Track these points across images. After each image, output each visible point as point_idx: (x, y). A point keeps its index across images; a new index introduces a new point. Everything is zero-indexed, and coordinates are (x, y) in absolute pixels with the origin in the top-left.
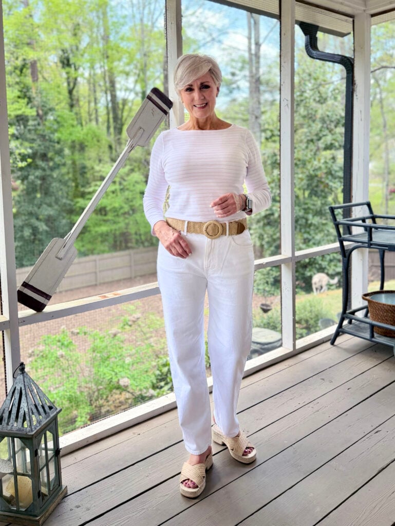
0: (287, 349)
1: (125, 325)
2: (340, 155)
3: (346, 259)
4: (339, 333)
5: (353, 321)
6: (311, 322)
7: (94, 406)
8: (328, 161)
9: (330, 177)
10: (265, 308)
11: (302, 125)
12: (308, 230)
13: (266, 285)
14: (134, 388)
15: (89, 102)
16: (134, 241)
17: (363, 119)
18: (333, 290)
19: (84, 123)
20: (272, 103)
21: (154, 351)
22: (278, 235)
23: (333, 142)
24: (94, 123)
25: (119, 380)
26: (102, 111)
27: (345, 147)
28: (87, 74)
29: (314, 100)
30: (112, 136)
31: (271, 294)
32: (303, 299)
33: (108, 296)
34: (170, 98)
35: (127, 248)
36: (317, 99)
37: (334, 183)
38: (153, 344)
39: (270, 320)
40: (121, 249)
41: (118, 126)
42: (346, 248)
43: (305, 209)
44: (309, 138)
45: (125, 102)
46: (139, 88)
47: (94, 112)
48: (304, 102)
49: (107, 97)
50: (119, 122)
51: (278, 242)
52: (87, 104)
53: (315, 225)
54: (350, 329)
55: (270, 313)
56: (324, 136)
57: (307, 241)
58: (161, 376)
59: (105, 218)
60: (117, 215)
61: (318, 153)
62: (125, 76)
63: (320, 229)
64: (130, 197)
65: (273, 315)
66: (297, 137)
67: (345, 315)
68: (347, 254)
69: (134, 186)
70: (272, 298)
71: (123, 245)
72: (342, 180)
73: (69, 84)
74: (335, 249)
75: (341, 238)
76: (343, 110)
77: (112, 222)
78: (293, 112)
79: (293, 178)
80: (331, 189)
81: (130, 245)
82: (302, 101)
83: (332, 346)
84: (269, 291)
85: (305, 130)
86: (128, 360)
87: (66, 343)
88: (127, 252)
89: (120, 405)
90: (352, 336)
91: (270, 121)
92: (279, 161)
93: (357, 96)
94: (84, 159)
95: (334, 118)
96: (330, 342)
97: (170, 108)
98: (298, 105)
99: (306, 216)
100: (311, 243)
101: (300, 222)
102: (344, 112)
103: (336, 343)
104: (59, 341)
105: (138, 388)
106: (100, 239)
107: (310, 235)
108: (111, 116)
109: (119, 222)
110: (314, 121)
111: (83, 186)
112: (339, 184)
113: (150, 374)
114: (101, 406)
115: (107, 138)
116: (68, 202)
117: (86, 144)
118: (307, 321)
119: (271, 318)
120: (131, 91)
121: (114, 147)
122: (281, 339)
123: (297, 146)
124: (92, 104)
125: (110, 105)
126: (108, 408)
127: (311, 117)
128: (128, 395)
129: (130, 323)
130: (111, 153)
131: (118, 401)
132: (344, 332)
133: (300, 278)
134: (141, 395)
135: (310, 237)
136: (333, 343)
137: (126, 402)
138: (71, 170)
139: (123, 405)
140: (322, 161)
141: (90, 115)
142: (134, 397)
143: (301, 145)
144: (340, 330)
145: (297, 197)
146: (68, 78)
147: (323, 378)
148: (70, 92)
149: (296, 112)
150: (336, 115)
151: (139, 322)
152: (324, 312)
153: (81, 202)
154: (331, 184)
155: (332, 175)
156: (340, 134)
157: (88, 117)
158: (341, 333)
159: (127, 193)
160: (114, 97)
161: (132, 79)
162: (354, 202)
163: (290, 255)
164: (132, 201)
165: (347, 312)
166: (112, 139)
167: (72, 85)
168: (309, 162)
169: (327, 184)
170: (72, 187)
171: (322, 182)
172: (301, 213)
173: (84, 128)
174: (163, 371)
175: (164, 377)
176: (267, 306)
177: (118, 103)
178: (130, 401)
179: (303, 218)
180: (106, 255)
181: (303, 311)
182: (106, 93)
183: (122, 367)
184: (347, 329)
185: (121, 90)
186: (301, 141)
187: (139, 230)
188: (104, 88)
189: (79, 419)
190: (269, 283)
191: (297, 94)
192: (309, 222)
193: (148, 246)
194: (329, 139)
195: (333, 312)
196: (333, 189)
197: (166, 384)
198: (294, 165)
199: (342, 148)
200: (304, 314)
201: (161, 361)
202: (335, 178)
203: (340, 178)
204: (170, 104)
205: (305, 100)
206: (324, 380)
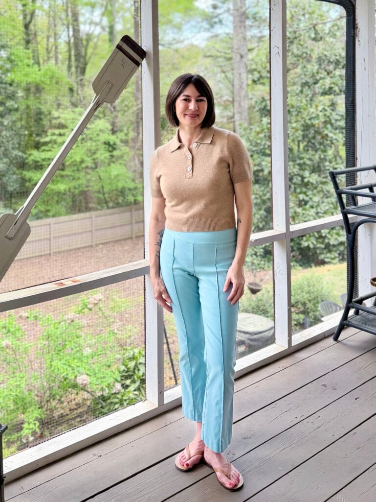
0: (280, 346)
1: (84, 308)
2: (341, 101)
3: (351, 236)
5: (360, 311)
6: (309, 305)
7: (44, 409)
8: (326, 108)
9: (329, 126)
10: (254, 288)
11: (295, 65)
12: (304, 190)
13: (254, 257)
14: (95, 387)
15: (48, 37)
16: (95, 200)
17: (367, 69)
18: (334, 264)
19: (41, 61)
20: (260, 39)
21: (117, 339)
22: (268, 195)
23: (332, 86)
24: (53, 61)
25: (76, 377)
26: (63, 47)
27: (346, 93)
28: (46, 7)
29: (309, 37)
30: (74, 77)
31: (261, 268)
32: (301, 275)
33: (66, 283)
34: (143, 47)
35: (88, 209)
36: (313, 36)
37: (335, 134)
38: (116, 331)
39: (260, 302)
40: (80, 211)
41: (81, 65)
42: (350, 222)
43: (299, 165)
44: (304, 81)
45: (89, 37)
46: (105, 22)
47: (54, 49)
48: (298, 39)
49: (68, 31)
50: (82, 60)
51: (269, 204)
52: (45, 40)
53: (312, 184)
54: (357, 321)
55: (259, 294)
56: (321, 78)
57: (303, 203)
58: (127, 372)
59: (64, 173)
60: (78, 170)
61: (314, 99)
62: (89, 8)
63: (319, 189)
64: (93, 148)
65: (263, 296)
66: (289, 78)
67: (350, 304)
68: (352, 229)
69: (98, 135)
70: (262, 273)
71: (83, 204)
72: (344, 131)
73: (25, 18)
75: (345, 210)
76: (343, 49)
77: (71, 178)
79: (285, 128)
80: (331, 141)
81: (90, 205)
82: (296, 38)
83: (335, 342)
84: (259, 264)
85: (298, 70)
86: (88, 351)
87: (12, 330)
88: (88, 214)
89: (76, 407)
90: (359, 330)
91: (257, 60)
92: (268, 108)
93: (359, 41)
94: (40, 103)
95: (333, 59)
96: (332, 337)
97: (143, 59)
98: (292, 42)
99: (301, 172)
100: (308, 206)
101: (295, 180)
102: (345, 51)
103: (340, 338)
104: (5, 327)
105: (100, 387)
106: (56, 198)
107: (307, 196)
108: (73, 53)
109: (79, 178)
110: (309, 61)
111: (38, 135)
112: (341, 135)
113: (113, 368)
114: (52, 410)
115: (68, 79)
116: (20, 154)
117: (43, 85)
118: (304, 304)
119: (261, 300)
120: (96, 24)
121: (75, 89)
122: (274, 327)
123: (289, 89)
124: (52, 40)
125: (72, 40)
127: (305, 57)
128: (86, 395)
129: (90, 306)
130: (72, 96)
131: (73, 403)
132: (349, 326)
133: (295, 248)
134: (102, 395)
135: (306, 199)
136: (336, 339)
137: (84, 404)
138: (24, 116)
139: (79, 407)
140: (320, 108)
141: (48, 51)
142: (94, 398)
143: (295, 87)
144: (345, 322)
145: (291, 150)
146: (24, 11)
147: (324, 383)
148: (26, 26)
149: (289, 50)
150: (336, 56)
151: (101, 305)
152: (325, 291)
153: (36, 155)
154: (330, 135)
155: (332, 125)
156: (340, 76)
157: (46, 55)
158: (345, 326)
159: (89, 144)
160: (76, 31)
161: (98, 12)
163: (284, 231)
164: (95, 153)
165: (353, 300)
166: (72, 81)
167: (28, 18)
168: (305, 109)
169: (327, 135)
170: (25, 135)
171: (320, 133)
172: (296, 170)
173: (42, 67)
174: (129, 366)
175: (130, 373)
176: (256, 284)
177: (81, 40)
178: (88, 403)
179: (299, 175)
180: (62, 218)
181: (299, 291)
182: (68, 28)
183: (80, 360)
184: (354, 322)
185: (85, 23)
186: (294, 84)
187: (103, 187)
188: (65, 22)
189: (25, 426)
190: (258, 254)
191: (289, 30)
192: (306, 180)
193: (113, 207)
194: (328, 82)
195: (335, 293)
196: (334, 141)
197: (134, 382)
198: (287, 113)
199: (343, 93)
200: (301, 295)
201: (127, 354)
202: (336, 129)
203: (342, 128)
204: (143, 54)
205: (299, 37)
206: (326, 386)
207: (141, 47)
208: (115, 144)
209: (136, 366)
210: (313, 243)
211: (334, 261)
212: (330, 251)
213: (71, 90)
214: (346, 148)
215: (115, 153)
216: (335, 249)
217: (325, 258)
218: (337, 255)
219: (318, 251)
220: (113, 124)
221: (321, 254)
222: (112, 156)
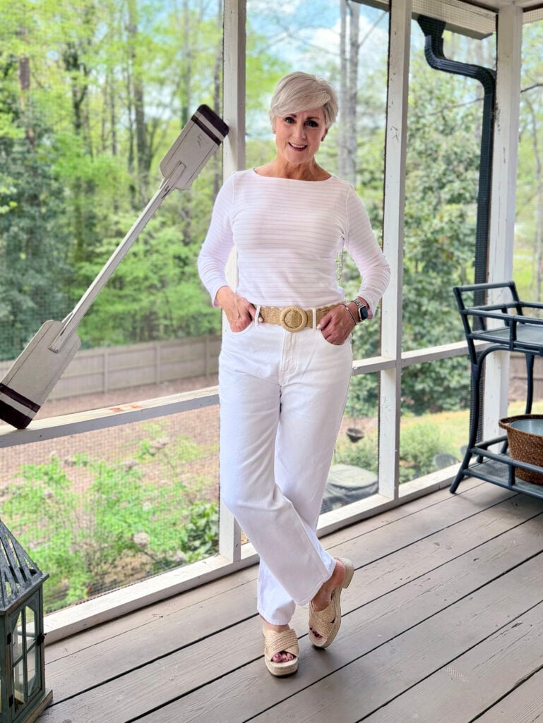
0: (384, 496)
1: (144, 454)
2: (472, 211)
3: (477, 366)
4: (463, 476)
5: (484, 458)
6: (423, 459)
7: (93, 574)
8: (453, 219)
9: (456, 243)
10: (353, 434)
11: (416, 166)
12: (421, 320)
13: (355, 400)
14: (156, 548)
15: (104, 121)
16: (162, 328)
17: (507, 161)
18: (455, 411)
19: (94, 151)
20: (374, 131)
21: (187, 495)
22: (376, 326)
23: (462, 192)
24: (109, 152)
25: (133, 535)
26: (122, 134)
27: (479, 201)
28: (102, 81)
29: (437, 129)
30: (136, 173)
31: (363, 414)
32: (411, 422)
33: (124, 409)
34: (226, 121)
35: (152, 338)
36: (441, 128)
37: (463, 252)
38: (184, 483)
39: (362, 453)
40: (142, 340)
41: (145, 158)
42: (477, 350)
43: (416, 289)
44: (427, 185)
45: (156, 123)
46: (177, 103)
47: (111, 135)
48: (421, 131)
49: (130, 114)
50: (147, 151)
51: (376, 337)
52: (100, 125)
53: (431, 314)
54: (480, 470)
55: (360, 443)
56: (449, 182)
57: (419, 337)
58: (195, 531)
59: (122, 293)
60: (139, 289)
61: (439, 207)
62: (158, 86)
63: (439, 320)
64: (160, 263)
65: (365, 445)
66: (408, 182)
67: (472, 449)
68: (478, 359)
69: (166, 246)
70: (365, 420)
71: (146, 334)
72: (474, 249)
73: (75, 94)
74: (461, 350)
75: (471, 335)
76: (478, 145)
77: (131, 299)
78: (404, 146)
79: (401, 243)
80: (457, 261)
81: (155, 334)
82: (418, 130)
83: (452, 495)
84: (361, 410)
85: (420, 173)
86: (147, 506)
87: (56, 477)
88: (151, 344)
89: (132, 572)
90: (482, 481)
91: (369, 157)
92: (381, 218)
93: (499, 126)
94: (92, 204)
95: (465, 156)
96: (449, 488)
97: (224, 136)
98: (412, 136)
99: (418, 299)
100: (425, 340)
101: (409, 308)
102: (480, 148)
103: (459, 490)
104: (46, 474)
105: (161, 548)
106: (111, 324)
107: (424, 328)
108: (135, 142)
109: (141, 300)
110: (435, 160)
111: (89, 245)
112: (469, 254)
113: (179, 527)
114: (105, 573)
115: (125, 176)
116: (67, 267)
117: (97, 182)
118: (415, 457)
119: (363, 450)
120: (165, 106)
121: (137, 187)
122: (377, 482)
123: (408, 195)
124: (108, 125)
125: (135, 126)
126: (115, 577)
127: (430, 154)
128: (145, 559)
129: (152, 451)
130: (133, 197)
131: (129, 567)
132: (471, 475)
133: (407, 391)
134: (164, 558)
135: (424, 332)
136: (453, 491)
137: (142, 569)
138: (73, 221)
139: (137, 573)
140: (446, 219)
141: (103, 138)
142: (154, 562)
143: (414, 194)
144: (465, 471)
145: (406, 271)
146: (74, 86)
147: (436, 542)
148: (77, 105)
149: (410, 145)
150: (468, 153)
151: (166, 450)
152: (441, 443)
153: (87, 268)
154: (457, 253)
155: (459, 240)
156: (473, 180)
157: (101, 142)
158: (466, 477)
159: (155, 256)
160: (140, 115)
161: (168, 90)
162: (490, 282)
163: (393, 357)
164: (161, 269)
165: (476, 445)
166: (134, 177)
167: (79, 95)
168: (426, 220)
169: (452, 254)
170: (74, 244)
171: (444, 251)
172: (412, 296)
173: (95, 159)
174: (198, 525)
175: (200, 533)
176: (357, 431)
177: (146, 126)
178: (148, 568)
179: (415, 302)
180: (120, 348)
181: (410, 442)
182: (129, 109)
183: (139, 516)
184: (475, 471)
185: (151, 104)
186: (415, 189)
187: (170, 312)
188: (126, 102)
189: (71, 592)
190: (361, 397)
191: (411, 119)
192: (424, 309)
193: (182, 337)
194: (456, 187)
195: (455, 445)
196: (461, 261)
197: (204, 543)
198: (404, 224)
199: (475, 201)
200: (411, 446)
201: (196, 510)
202: (464, 245)
203: (471, 245)
204: (224, 129)
205: (422, 128)
206: (439, 545)
207: (222, 121)
208: (187, 258)
209: (207, 524)
210: (429, 386)
211: (455, 408)
212: (450, 396)
213: (132, 189)
214: (476, 270)
215: (187, 269)
216: (455, 393)
217: (443, 404)
218: (458, 400)
219: (435, 396)
220: (185, 233)
221: (438, 399)
222: (183, 273)
